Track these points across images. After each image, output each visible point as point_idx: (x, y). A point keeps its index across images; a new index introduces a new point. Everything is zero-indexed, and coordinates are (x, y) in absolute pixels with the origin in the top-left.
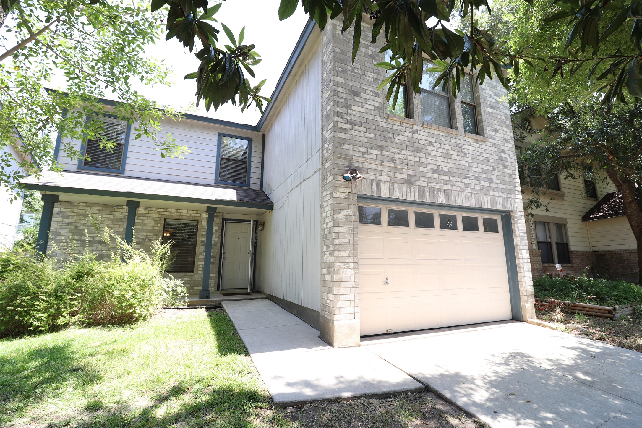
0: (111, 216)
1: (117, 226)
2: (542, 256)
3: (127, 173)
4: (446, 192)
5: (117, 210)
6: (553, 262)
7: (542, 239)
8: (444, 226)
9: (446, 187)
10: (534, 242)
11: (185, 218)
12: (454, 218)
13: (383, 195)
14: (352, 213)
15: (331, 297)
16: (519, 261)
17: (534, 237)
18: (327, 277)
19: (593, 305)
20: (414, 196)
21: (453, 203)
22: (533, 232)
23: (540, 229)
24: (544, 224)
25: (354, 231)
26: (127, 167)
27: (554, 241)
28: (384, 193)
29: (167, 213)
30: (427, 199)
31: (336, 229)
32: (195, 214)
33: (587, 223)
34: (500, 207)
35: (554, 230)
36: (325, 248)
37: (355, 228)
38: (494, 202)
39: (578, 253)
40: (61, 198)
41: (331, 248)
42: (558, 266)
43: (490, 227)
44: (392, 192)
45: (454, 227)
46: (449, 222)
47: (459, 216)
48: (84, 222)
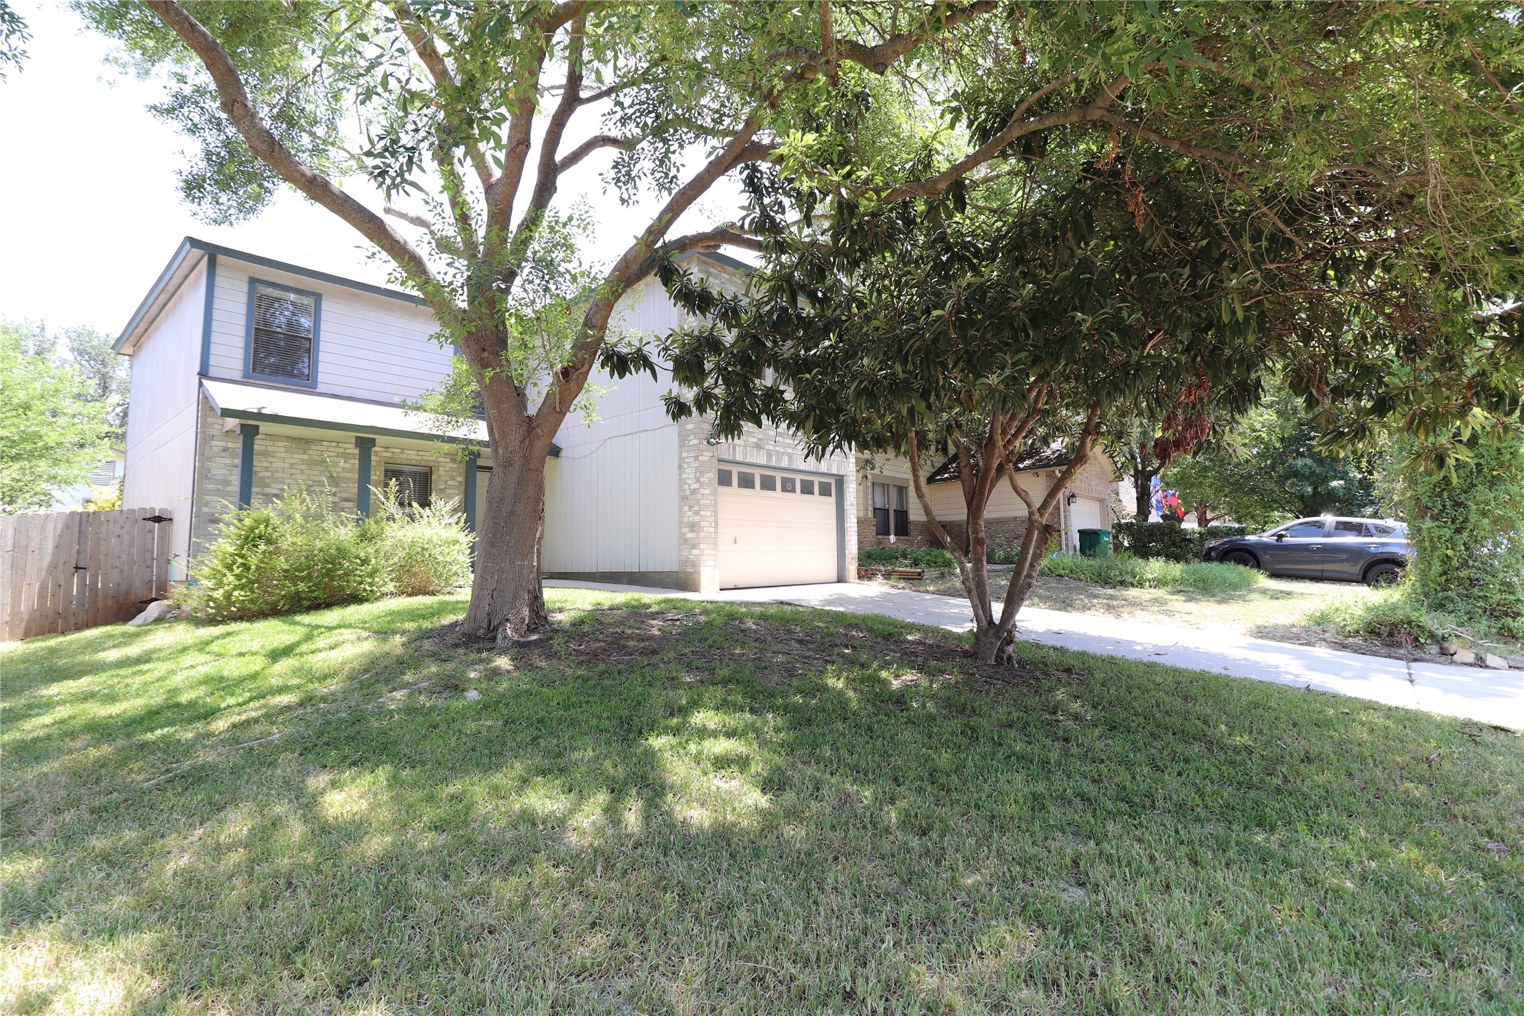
0: (306, 457)
1: (317, 473)
2: (876, 526)
3: (321, 388)
4: (790, 456)
5: (313, 447)
6: (889, 534)
7: (879, 505)
8: (784, 489)
9: (790, 451)
10: (871, 508)
11: (414, 462)
12: (793, 481)
13: (738, 458)
14: (712, 476)
15: (695, 552)
16: (847, 525)
17: (870, 502)
18: (689, 535)
19: (908, 569)
20: (762, 460)
21: (794, 467)
22: (870, 496)
23: (878, 490)
24: (883, 485)
25: (715, 493)
26: (321, 377)
27: (893, 506)
28: (739, 458)
29: (388, 455)
30: (773, 463)
31: (702, 491)
32: (429, 458)
33: (932, 486)
34: (834, 471)
35: (894, 493)
36: (686, 509)
37: (716, 490)
38: (829, 467)
39: (917, 524)
40: (261, 430)
41: (696, 508)
42: (892, 538)
43: (825, 491)
44: (745, 457)
45: (793, 491)
46: (789, 485)
47: (798, 478)
48: (266, 464)
